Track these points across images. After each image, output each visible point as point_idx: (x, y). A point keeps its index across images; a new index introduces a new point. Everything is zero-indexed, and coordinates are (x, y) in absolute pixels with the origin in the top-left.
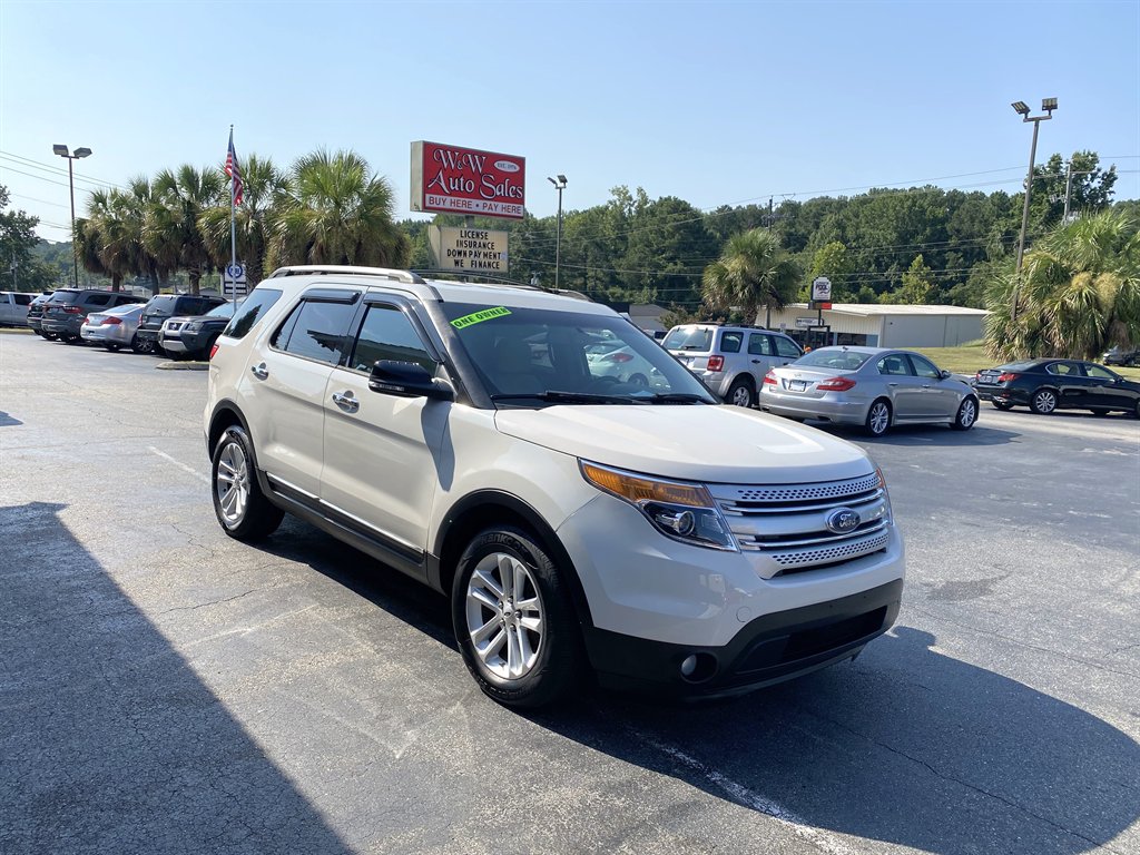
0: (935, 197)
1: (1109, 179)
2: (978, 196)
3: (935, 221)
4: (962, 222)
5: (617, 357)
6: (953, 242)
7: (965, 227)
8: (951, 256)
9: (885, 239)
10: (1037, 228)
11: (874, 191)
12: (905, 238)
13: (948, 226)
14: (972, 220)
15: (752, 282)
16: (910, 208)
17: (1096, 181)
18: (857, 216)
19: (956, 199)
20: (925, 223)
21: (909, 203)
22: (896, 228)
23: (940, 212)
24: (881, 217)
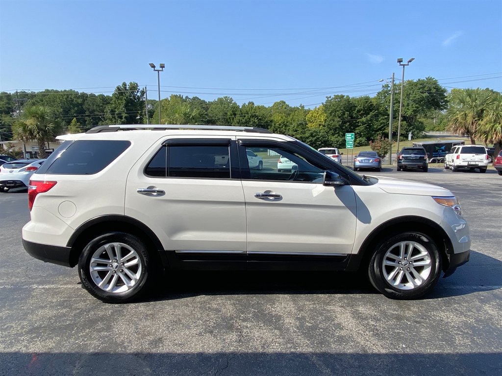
0: (77, 95)
1: (143, 93)
2: (92, 96)
3: (78, 105)
4: (89, 105)
5: (29, 169)
6: (87, 113)
7: (91, 108)
8: (87, 118)
9: (58, 111)
10: (122, 109)
11: (47, 91)
12: (66, 112)
13: (84, 107)
14: (93, 104)
15: (42, 130)
16: (66, 99)
17: (139, 93)
18: (42, 101)
19: (84, 96)
20: (74, 106)
21: (66, 97)
22: (61, 107)
23: (80, 101)
24: (54, 101)
